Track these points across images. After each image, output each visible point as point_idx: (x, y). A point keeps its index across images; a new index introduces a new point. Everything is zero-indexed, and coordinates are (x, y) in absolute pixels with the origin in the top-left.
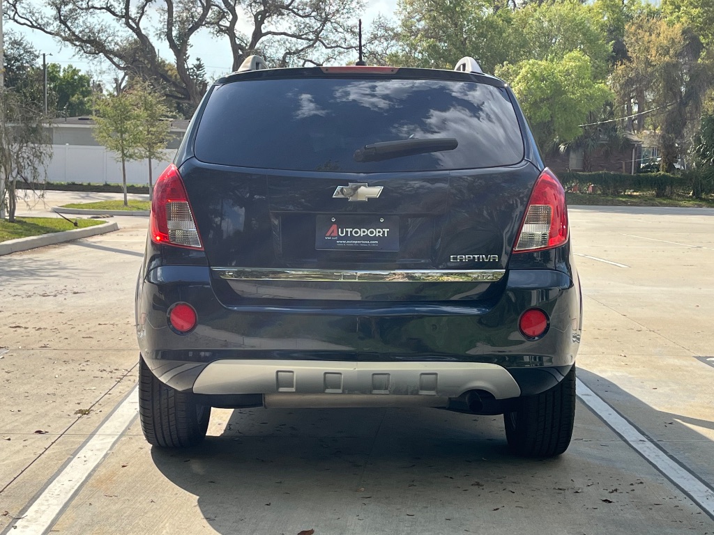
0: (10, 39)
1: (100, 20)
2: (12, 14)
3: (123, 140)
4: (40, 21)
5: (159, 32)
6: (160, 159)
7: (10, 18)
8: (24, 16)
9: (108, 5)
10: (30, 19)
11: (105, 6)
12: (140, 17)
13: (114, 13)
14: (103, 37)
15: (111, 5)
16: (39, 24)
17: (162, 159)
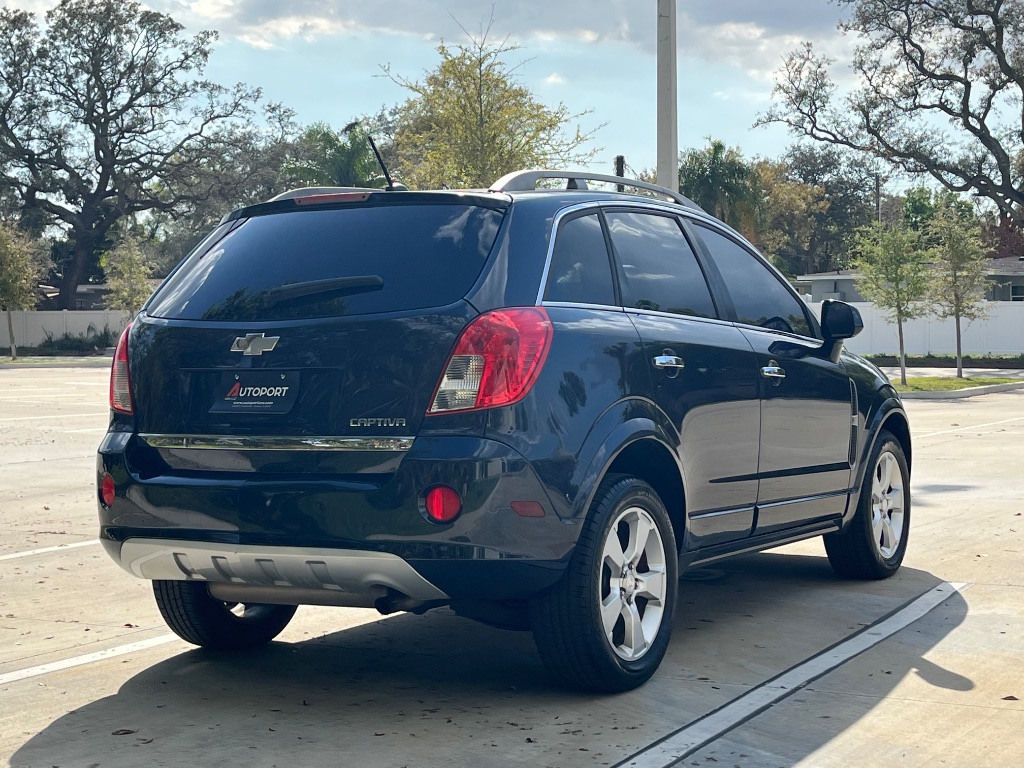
0: (848, 158)
1: (923, 124)
2: (809, 127)
3: (899, 292)
4: (847, 132)
5: (1009, 132)
6: (972, 316)
7: (806, 133)
8: (823, 128)
9: (943, 101)
10: (834, 132)
11: (937, 103)
12: (985, 114)
13: (950, 111)
14: (927, 145)
15: (947, 101)
16: (845, 137)
17: (975, 317)
